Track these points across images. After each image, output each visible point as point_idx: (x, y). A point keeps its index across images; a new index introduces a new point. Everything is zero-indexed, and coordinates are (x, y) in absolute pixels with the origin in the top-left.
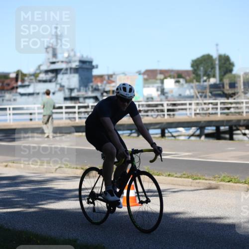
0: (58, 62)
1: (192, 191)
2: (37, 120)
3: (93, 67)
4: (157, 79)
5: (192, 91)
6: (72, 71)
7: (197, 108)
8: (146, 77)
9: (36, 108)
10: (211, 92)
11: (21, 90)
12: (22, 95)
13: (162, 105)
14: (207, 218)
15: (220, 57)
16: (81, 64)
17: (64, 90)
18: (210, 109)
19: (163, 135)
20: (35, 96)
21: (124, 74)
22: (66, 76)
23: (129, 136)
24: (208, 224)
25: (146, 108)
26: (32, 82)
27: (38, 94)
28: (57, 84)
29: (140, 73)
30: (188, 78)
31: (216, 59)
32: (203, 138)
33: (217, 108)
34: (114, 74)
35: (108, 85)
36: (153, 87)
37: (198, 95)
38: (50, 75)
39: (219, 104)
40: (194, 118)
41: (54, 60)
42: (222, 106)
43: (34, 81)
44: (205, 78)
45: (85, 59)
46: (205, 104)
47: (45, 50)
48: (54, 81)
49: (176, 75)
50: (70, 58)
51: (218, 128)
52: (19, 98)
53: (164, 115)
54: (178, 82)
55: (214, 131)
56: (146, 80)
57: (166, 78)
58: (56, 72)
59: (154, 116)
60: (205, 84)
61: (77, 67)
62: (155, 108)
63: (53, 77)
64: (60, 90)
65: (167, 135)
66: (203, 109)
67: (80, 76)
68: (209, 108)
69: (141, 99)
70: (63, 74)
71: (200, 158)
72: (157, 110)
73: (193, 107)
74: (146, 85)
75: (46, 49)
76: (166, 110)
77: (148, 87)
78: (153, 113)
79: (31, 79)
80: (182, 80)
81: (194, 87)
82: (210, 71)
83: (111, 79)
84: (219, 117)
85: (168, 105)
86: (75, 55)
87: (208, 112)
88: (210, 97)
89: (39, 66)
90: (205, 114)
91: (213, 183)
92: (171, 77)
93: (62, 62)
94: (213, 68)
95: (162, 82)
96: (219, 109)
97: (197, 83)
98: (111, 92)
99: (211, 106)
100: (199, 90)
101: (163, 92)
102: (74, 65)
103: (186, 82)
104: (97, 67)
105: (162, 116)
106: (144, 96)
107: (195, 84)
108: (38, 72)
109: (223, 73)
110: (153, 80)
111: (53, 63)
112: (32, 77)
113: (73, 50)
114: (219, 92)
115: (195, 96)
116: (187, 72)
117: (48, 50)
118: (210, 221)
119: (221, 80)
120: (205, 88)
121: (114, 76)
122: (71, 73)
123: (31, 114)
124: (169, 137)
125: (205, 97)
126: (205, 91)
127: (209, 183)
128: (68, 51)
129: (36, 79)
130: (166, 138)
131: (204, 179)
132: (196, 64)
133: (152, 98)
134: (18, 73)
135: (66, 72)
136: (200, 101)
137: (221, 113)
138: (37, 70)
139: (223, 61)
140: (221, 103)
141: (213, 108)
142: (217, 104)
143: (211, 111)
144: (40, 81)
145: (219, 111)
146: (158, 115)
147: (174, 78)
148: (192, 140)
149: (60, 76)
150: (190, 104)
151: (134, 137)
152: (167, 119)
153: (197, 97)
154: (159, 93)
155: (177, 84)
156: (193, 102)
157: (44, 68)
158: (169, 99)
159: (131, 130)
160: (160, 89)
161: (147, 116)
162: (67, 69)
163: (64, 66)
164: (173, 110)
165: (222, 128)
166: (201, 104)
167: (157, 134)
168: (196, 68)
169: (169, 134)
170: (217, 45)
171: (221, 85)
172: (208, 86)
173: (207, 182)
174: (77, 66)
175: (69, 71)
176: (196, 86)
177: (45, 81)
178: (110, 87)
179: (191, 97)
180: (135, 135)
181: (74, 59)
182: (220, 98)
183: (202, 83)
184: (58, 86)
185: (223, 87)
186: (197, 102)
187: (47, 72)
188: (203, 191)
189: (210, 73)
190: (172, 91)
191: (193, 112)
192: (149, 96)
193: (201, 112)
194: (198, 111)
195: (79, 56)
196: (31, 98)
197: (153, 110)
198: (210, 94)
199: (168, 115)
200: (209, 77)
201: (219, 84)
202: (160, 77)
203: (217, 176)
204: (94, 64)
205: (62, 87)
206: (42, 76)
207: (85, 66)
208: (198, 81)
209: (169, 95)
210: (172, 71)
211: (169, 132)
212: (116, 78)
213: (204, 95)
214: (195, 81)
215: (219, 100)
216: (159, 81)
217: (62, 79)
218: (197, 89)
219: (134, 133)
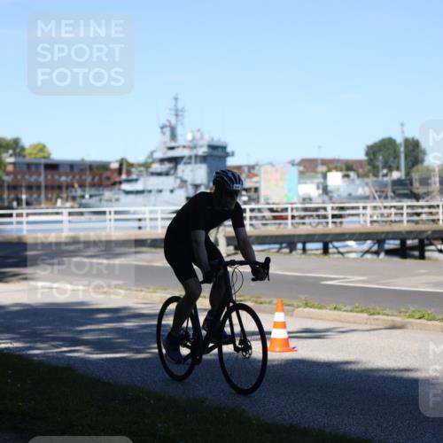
0: (178, 147)
1: (368, 330)
2: (148, 229)
3: (227, 155)
4: (316, 172)
5: (367, 189)
6: (198, 159)
7: (374, 214)
8: (301, 168)
9: (147, 212)
10: (394, 192)
11: (126, 187)
12: (128, 193)
13: (325, 209)
14: (389, 370)
15: (407, 141)
16: (211, 150)
17: (186, 187)
18: (393, 216)
19: (326, 251)
20: (146, 194)
21: (272, 164)
22: (189, 167)
23: (278, 252)
24: (391, 378)
25: (303, 213)
26: (142, 175)
27: (150, 191)
28: (177, 177)
29: (293, 164)
30: (361, 171)
31: (400, 144)
32: (382, 255)
33: (402, 214)
34: (257, 165)
35: (248, 180)
36: (312, 183)
37: (376, 195)
38: (167, 166)
39: (405, 207)
40: (369, 227)
41: (173, 144)
42: (410, 211)
43: (144, 173)
44: (385, 171)
45: (215, 143)
46: (385, 207)
47: (159, 130)
48: (173, 174)
49: (344, 167)
50: (195, 142)
51: (403, 243)
52: (123, 198)
53: (327, 223)
54: (347, 176)
55: (398, 247)
56: (301, 173)
57: (329, 170)
58: (175, 161)
59: (314, 225)
60: (385, 179)
61: (205, 154)
62: (315, 213)
63: (172, 168)
64: (180, 187)
65: (331, 250)
66: (382, 215)
67: (209, 167)
68: (391, 214)
69: (295, 200)
70: (185, 163)
71: (378, 284)
72: (318, 216)
73: (369, 211)
74: (302, 181)
75: (162, 128)
76: (330, 216)
77: (305, 183)
78: (311, 220)
79: (141, 171)
80: (352, 174)
81: (370, 185)
82: (393, 162)
83: (252, 171)
84: (405, 226)
85: (332, 208)
86: (202, 138)
87: (389, 219)
88: (392, 198)
89: (152, 153)
90: (386, 222)
91: (398, 320)
92: (337, 169)
93: (184, 147)
94: (397, 157)
95: (325, 176)
96: (405, 215)
97: (375, 179)
98: (253, 190)
99: (393, 211)
100: (377, 188)
101: (325, 190)
102: (202, 151)
103: (359, 176)
104: (233, 154)
105: (325, 224)
106: (299, 196)
107: (372, 179)
108: (150, 160)
109: (410, 165)
110: (313, 174)
111: (172, 148)
112: (142, 169)
113: (199, 130)
114: (406, 191)
115: (371, 197)
116: (360, 162)
117: (165, 130)
118: (393, 374)
119: (407, 174)
120: (386, 185)
121: (257, 168)
122: (196, 163)
123: (140, 220)
124: (334, 253)
125: (386, 197)
126: (385, 190)
127: (393, 321)
128: (192, 131)
129: (147, 171)
130: (331, 256)
131: (384, 314)
132: (373, 151)
133: (311, 199)
134: (122, 162)
135: (189, 161)
136: (379, 204)
137: (408, 221)
138: (148, 158)
139: (410, 148)
140: (408, 207)
141: (396, 214)
142: (402, 208)
143: (393, 218)
144: (153, 174)
145: (405, 218)
146: (318, 223)
147: (341, 170)
148: (367, 259)
149: (181, 167)
150: (364, 208)
151: (284, 253)
152: (331, 228)
153: (374, 198)
154: (321, 191)
155: (346, 179)
156: (369, 205)
157: (159, 155)
158: (334, 199)
159: (281, 244)
160: (321, 187)
161: (304, 224)
162: (190, 157)
163: (186, 153)
164: (340, 216)
165: (409, 242)
166: (380, 208)
167: (317, 250)
168: (372, 157)
169: (335, 250)
170: (402, 125)
171: (408, 182)
172: (390, 183)
173: (390, 318)
174: (204, 152)
175: (193, 160)
176: (372, 181)
177: (160, 174)
178: (251, 182)
179: (366, 198)
180: (287, 250)
181: (201, 143)
182: (406, 200)
183: (380, 178)
184: (178, 181)
185: (411, 184)
186: (374, 204)
187: (162, 161)
188: (384, 331)
189: (392, 164)
190: (338, 190)
191: (369, 219)
192: (306, 196)
193: (380, 219)
194: (375, 218)
195: (207, 139)
196: (140, 198)
197: (312, 216)
198: (392, 194)
199: (333, 222)
200: (390, 169)
201: (405, 180)
202: (322, 169)
203: (403, 310)
204: (229, 150)
205: (184, 182)
206: (156, 167)
207: (216, 153)
208: (376, 175)
209: (335, 195)
210: (338, 161)
211: (334, 247)
212: (259, 170)
213: (384, 195)
214: (371, 175)
215: (406, 203)
216: (320, 176)
217: (183, 171)
218: (374, 187)
219: (285, 247)
